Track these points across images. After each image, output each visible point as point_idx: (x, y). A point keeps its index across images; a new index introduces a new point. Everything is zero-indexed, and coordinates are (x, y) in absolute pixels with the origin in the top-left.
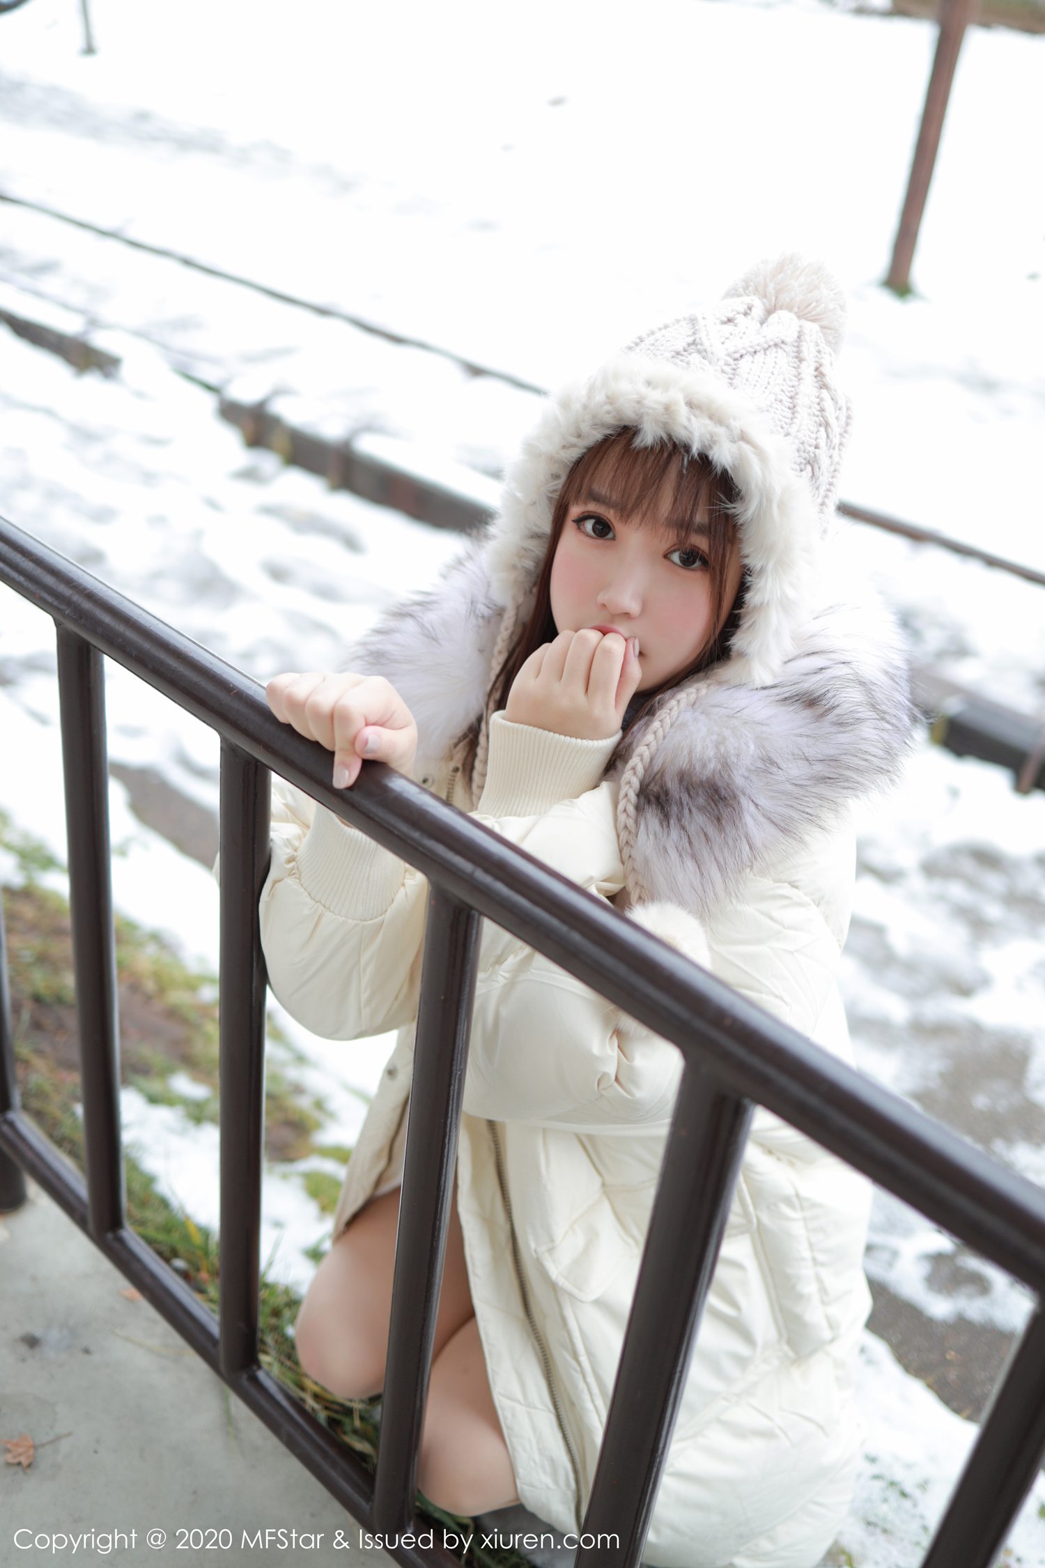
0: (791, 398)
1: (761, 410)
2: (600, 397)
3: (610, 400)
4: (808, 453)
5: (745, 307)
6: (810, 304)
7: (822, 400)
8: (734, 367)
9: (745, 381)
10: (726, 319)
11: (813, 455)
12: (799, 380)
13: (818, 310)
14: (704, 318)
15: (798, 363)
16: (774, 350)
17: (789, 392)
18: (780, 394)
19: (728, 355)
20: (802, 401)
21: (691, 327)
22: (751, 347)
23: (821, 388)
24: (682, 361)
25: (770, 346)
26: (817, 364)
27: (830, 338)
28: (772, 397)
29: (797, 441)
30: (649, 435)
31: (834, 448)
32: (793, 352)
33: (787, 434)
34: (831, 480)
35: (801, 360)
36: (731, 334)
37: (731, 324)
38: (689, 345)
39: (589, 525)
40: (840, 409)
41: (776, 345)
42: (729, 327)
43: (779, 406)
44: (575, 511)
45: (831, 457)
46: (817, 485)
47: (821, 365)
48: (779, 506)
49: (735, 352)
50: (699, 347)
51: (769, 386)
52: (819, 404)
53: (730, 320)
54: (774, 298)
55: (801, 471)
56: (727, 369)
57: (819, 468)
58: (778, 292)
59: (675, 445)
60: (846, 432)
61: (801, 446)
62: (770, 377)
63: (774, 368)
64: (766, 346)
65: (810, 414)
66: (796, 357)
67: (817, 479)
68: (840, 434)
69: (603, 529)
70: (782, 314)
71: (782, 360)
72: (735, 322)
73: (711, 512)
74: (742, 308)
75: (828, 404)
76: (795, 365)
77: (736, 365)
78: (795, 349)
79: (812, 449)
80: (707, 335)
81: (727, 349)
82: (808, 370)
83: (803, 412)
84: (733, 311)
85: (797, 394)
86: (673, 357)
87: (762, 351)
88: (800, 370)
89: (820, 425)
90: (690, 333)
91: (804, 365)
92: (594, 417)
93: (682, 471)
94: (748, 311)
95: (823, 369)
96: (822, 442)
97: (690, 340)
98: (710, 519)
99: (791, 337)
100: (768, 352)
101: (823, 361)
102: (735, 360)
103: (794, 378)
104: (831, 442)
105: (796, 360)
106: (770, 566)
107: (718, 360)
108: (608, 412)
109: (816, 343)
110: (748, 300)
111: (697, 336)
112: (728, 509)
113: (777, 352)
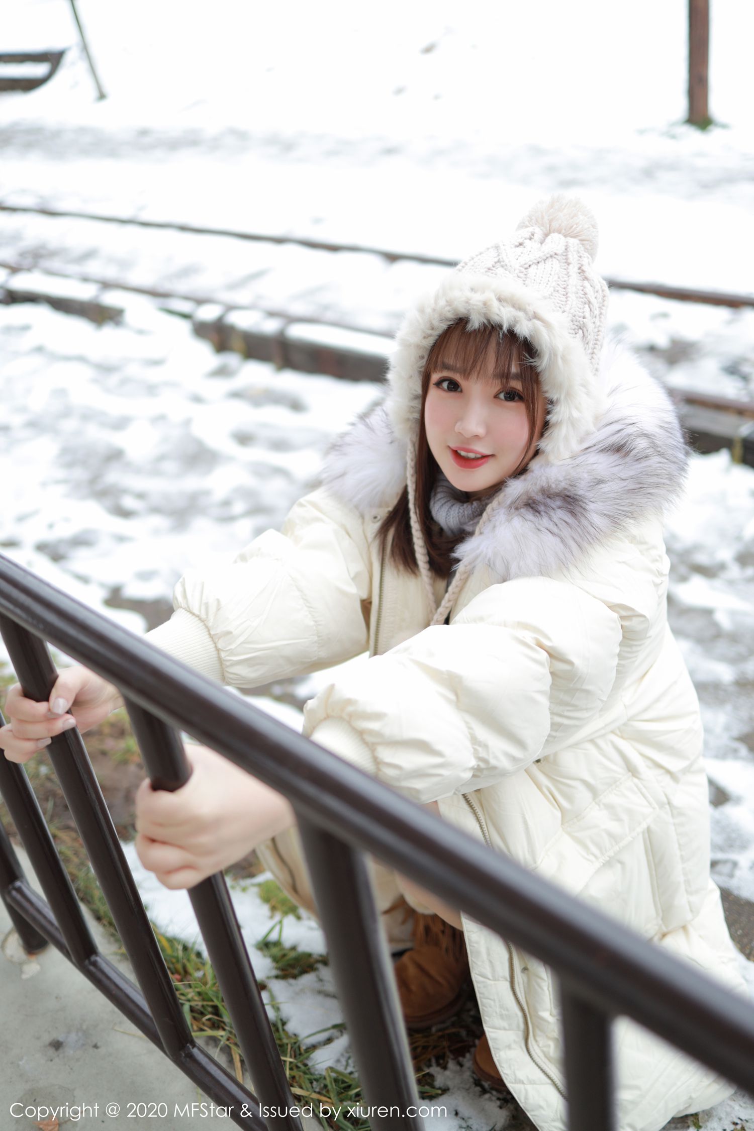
0: (564, 288)
1: (545, 298)
2: (442, 303)
3: (449, 303)
4: (579, 322)
5: (530, 234)
6: (572, 226)
7: (585, 287)
8: (526, 273)
9: (533, 281)
10: (517, 244)
11: (582, 323)
12: (569, 276)
13: (578, 229)
14: (504, 245)
15: (567, 266)
16: (551, 260)
17: (562, 285)
18: (557, 287)
19: (521, 266)
20: (571, 289)
21: (496, 251)
22: (535, 259)
23: (584, 280)
24: (492, 273)
25: (547, 258)
26: (580, 265)
27: (588, 247)
28: (552, 289)
29: (570, 315)
30: (476, 322)
31: (595, 317)
32: (563, 259)
33: (564, 312)
34: (596, 337)
35: (569, 264)
36: (522, 253)
37: (522, 246)
38: (496, 263)
39: (445, 385)
40: (597, 292)
41: (551, 256)
42: (521, 249)
43: (557, 294)
44: (435, 377)
45: (594, 323)
46: (587, 341)
47: (582, 265)
48: (562, 358)
49: (525, 264)
50: (502, 263)
51: (549, 283)
52: (583, 290)
53: (521, 244)
54: (548, 226)
55: (576, 334)
56: (521, 275)
57: (587, 331)
58: (551, 221)
59: (492, 326)
60: (603, 306)
61: (574, 318)
62: (549, 277)
63: (551, 271)
64: (545, 258)
65: (577, 298)
66: (566, 262)
67: (586, 338)
68: (599, 307)
69: (454, 386)
70: (555, 236)
71: (555, 266)
72: (524, 245)
73: (521, 365)
74: (528, 235)
75: (589, 289)
76: (565, 268)
77: (526, 272)
78: (564, 257)
79: (581, 319)
80: (507, 255)
81: (520, 263)
82: (573, 269)
83: (572, 297)
84: (522, 238)
85: (568, 285)
86: (486, 272)
87: (543, 261)
88: (568, 271)
89: (585, 303)
90: (496, 256)
91: (571, 267)
92: (440, 315)
93: (499, 341)
94: (532, 236)
95: (583, 268)
96: (587, 314)
97: (496, 260)
98: (521, 370)
99: (560, 249)
100: (547, 262)
101: (583, 263)
102: (526, 269)
103: (565, 276)
104: (593, 313)
105: (565, 264)
106: (562, 397)
107: (515, 270)
108: (449, 311)
109: (578, 251)
110: (530, 229)
111: (500, 257)
112: (531, 362)
113: (552, 261)
